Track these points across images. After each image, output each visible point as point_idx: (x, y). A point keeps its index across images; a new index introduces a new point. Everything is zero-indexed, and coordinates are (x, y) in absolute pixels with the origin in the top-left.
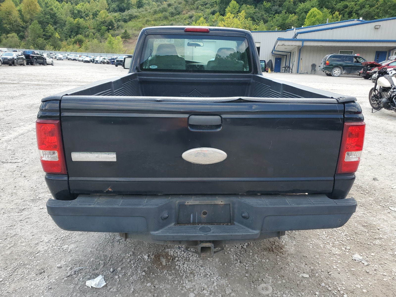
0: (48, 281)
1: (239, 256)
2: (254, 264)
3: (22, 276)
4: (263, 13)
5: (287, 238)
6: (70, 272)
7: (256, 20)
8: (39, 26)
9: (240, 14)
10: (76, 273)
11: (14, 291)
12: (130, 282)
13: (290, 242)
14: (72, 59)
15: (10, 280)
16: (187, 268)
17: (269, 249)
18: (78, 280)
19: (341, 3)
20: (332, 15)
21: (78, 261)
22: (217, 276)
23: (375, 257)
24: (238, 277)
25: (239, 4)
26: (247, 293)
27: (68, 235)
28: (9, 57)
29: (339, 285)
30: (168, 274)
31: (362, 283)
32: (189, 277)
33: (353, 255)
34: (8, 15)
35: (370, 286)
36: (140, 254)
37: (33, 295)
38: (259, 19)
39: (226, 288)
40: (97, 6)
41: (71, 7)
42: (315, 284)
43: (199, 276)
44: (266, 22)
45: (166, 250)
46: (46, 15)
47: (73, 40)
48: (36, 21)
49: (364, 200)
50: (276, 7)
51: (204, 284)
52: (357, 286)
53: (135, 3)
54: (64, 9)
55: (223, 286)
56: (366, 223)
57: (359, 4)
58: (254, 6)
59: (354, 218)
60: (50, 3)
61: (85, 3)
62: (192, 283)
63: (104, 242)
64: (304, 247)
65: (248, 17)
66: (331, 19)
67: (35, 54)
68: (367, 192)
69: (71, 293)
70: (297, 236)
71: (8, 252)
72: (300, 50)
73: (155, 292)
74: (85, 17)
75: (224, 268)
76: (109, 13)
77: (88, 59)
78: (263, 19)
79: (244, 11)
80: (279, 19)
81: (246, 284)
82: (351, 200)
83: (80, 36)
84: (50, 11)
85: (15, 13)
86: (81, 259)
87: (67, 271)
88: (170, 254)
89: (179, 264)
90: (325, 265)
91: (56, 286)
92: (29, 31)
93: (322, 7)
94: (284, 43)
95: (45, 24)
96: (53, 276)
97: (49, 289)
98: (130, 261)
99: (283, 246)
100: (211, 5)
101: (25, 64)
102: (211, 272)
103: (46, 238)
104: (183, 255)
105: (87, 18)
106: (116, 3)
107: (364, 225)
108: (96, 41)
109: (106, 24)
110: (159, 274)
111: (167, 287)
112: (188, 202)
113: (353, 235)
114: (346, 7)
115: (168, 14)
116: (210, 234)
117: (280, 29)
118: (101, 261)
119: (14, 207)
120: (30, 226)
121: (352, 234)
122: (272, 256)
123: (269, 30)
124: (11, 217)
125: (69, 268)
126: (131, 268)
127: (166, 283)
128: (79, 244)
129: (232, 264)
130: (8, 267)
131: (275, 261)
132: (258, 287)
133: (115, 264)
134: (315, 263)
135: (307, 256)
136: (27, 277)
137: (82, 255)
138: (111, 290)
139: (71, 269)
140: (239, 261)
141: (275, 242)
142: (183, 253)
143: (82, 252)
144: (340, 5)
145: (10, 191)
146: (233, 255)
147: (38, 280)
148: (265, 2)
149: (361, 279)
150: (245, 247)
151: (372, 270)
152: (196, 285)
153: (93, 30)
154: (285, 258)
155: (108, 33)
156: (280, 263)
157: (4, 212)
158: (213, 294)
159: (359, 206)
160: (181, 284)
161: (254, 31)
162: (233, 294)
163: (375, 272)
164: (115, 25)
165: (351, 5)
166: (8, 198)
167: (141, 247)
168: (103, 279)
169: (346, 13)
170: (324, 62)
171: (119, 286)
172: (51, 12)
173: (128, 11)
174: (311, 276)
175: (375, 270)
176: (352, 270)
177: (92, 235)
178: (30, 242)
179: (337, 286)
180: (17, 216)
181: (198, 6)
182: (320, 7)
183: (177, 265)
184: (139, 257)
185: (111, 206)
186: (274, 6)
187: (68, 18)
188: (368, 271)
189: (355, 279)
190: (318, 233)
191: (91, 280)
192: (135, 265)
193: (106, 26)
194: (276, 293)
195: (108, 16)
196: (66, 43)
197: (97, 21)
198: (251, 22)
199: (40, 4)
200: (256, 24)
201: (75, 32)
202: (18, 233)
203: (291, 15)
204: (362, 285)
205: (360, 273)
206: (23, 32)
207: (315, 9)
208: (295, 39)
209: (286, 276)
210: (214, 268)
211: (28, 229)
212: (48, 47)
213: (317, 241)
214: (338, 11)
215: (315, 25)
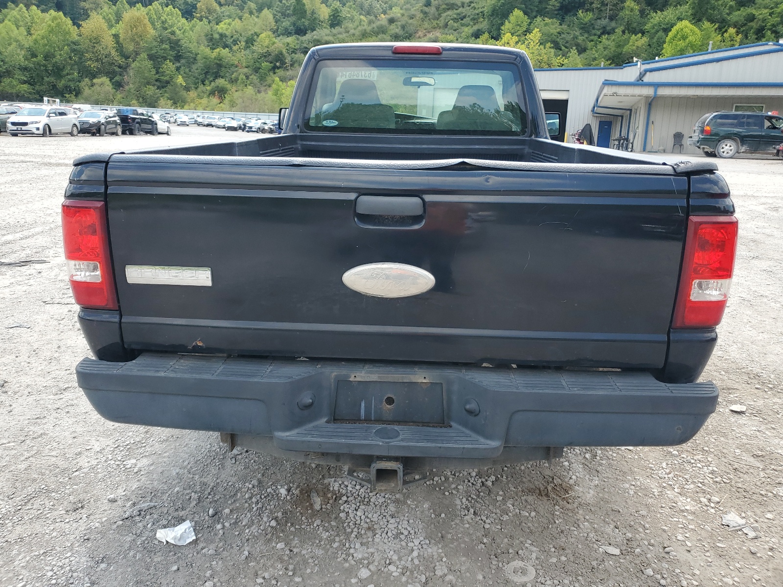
0: (85, 524)
1: (473, 501)
2: (505, 519)
3: (39, 512)
4: (577, 33)
5: (580, 470)
6: (131, 510)
7: (563, 48)
8: (149, 64)
9: (530, 36)
10: (143, 513)
11: (19, 540)
12: (243, 539)
13: (587, 479)
14: (206, 123)
15: (14, 518)
16: (363, 517)
17: (540, 490)
18: (144, 526)
19: (739, 10)
20: (722, 35)
21: (150, 491)
22: (422, 538)
23: (774, 522)
24: (465, 542)
25: (529, 16)
26: (480, 577)
27: (139, 440)
28: (92, 120)
29: (686, 576)
30: (321, 528)
31: (739, 574)
32: (365, 536)
33: (725, 516)
34: (94, 43)
35: (754, 581)
36: (272, 485)
37: (52, 550)
38: (567, 45)
39: (437, 564)
40: (255, 24)
41: (208, 27)
42: (632, 570)
43: (384, 535)
44: (582, 50)
45: (326, 481)
46: (163, 43)
47: (208, 88)
48: (144, 55)
49: (762, 402)
50: (604, 22)
51: (392, 553)
52: (725, 580)
53: (327, 17)
54: (194, 31)
55: (431, 559)
56: (762, 450)
57: (779, 13)
58: (558, 19)
59: (735, 439)
60: (170, 22)
61: (233, 21)
62: (368, 548)
63: (206, 457)
64: (616, 492)
65: (547, 41)
66: (718, 43)
67: (137, 114)
68: (771, 386)
69: (126, 550)
70: (604, 468)
71: (23, 466)
72: (650, 104)
73: (291, 561)
74: (232, 45)
75: (439, 523)
76: (277, 38)
77: (234, 124)
78: (577, 45)
79: (538, 30)
80: (609, 45)
81: (480, 559)
82: (708, 386)
83: (221, 82)
84: (170, 35)
85: (108, 41)
86: (156, 487)
87: (125, 509)
88: (331, 489)
89: (346, 510)
90: (660, 532)
91: (99, 535)
92: (131, 73)
93: (700, 20)
94: (617, 91)
95: (159, 60)
96: (97, 516)
97: (85, 540)
98: (251, 498)
99: (571, 487)
100: (473, 19)
101: (120, 132)
102: (409, 529)
103: (98, 443)
104: (357, 493)
105: (235, 48)
106: (290, 19)
107: (755, 453)
108: (250, 90)
109: (270, 58)
110: (303, 527)
111: (316, 553)
112: (355, 377)
113: (728, 473)
114: (751, 18)
115: (389, 37)
116: (395, 442)
117: (610, 64)
118: (193, 494)
119: (50, 383)
120: (72, 419)
121: (728, 471)
122: (544, 506)
123: (590, 65)
124: (42, 402)
125: (131, 502)
126: (250, 510)
127: (315, 545)
128: (158, 458)
129: (456, 516)
130: (16, 494)
131: (550, 517)
132: (506, 567)
133: (220, 500)
134: (637, 526)
135: (620, 510)
136: (48, 516)
137: (159, 480)
138: (203, 551)
139: (134, 504)
140: (472, 511)
141: (555, 477)
142: (358, 487)
143: (160, 474)
144: (738, 15)
145: (48, 354)
146: (461, 497)
147: (68, 522)
148: (580, 12)
149: (738, 565)
150: (489, 483)
151: (764, 549)
152: (376, 554)
153: (246, 70)
154: (573, 511)
155: (273, 76)
156: (560, 520)
157: (29, 393)
158: (408, 573)
159: (749, 415)
160: (345, 549)
161: (558, 68)
162: (450, 577)
163: (770, 553)
164: (288, 60)
165: (761, 14)
166: (43, 367)
167: (277, 471)
168: (192, 529)
169: (751, 32)
170: (699, 128)
171: (221, 544)
172: (173, 37)
173: (312, 34)
174: (624, 552)
175: (771, 549)
176: (719, 547)
177: (185, 444)
178: (66, 450)
179: (681, 576)
180: (52, 401)
181: (447, 21)
182: (697, 18)
183: (344, 511)
184: (269, 490)
185: (198, 376)
186: (600, 19)
187: (202, 47)
188: (753, 550)
189: (722, 565)
190: (650, 465)
191: (168, 529)
192: (260, 505)
193: (271, 63)
194: (543, 582)
195: (274, 43)
196: (196, 95)
197: (253, 53)
198: (553, 50)
199: (153, 24)
200: (563, 56)
201: (213, 73)
202: (47, 432)
203: (633, 35)
204: (736, 579)
205: (736, 553)
206: (120, 75)
207: (685, 23)
208: (639, 82)
209: (569, 548)
210: (417, 522)
211: (67, 425)
212: (162, 101)
213: (646, 479)
214: (735, 26)
215: (684, 56)
